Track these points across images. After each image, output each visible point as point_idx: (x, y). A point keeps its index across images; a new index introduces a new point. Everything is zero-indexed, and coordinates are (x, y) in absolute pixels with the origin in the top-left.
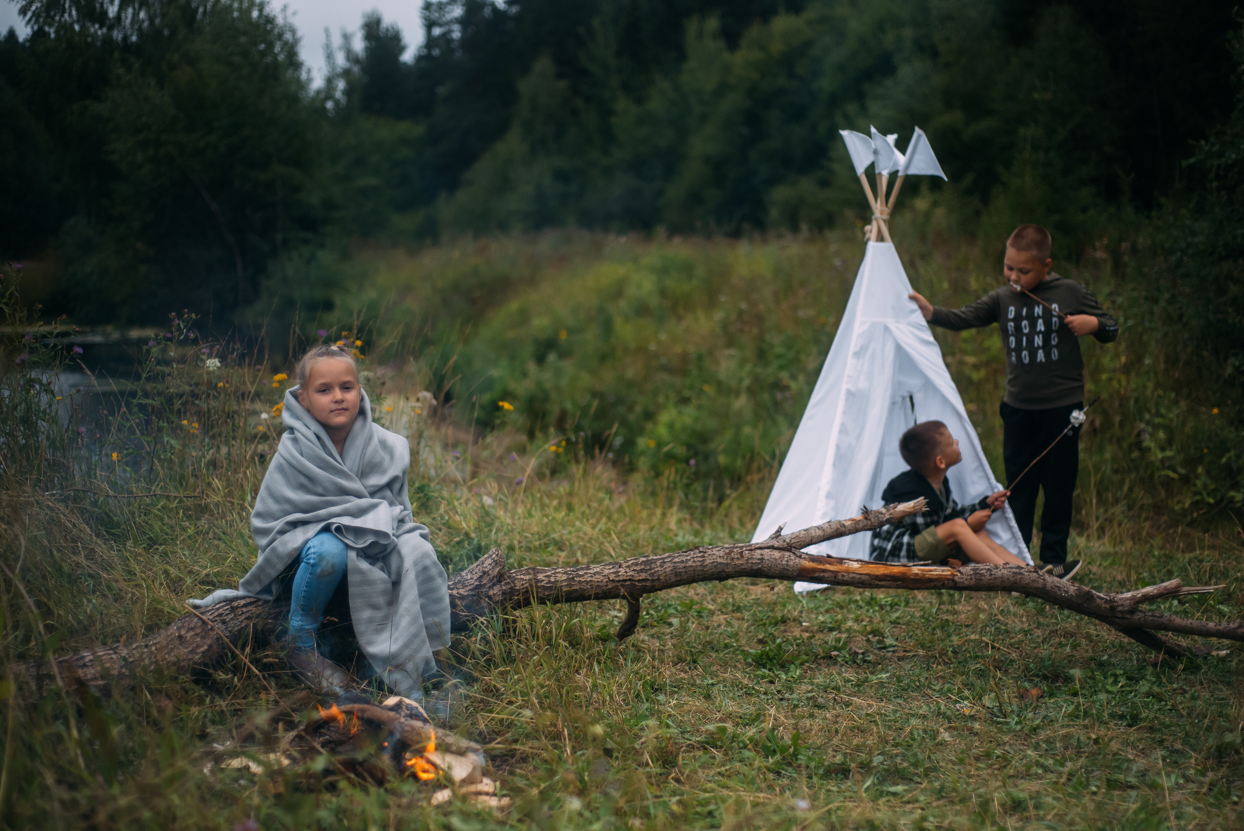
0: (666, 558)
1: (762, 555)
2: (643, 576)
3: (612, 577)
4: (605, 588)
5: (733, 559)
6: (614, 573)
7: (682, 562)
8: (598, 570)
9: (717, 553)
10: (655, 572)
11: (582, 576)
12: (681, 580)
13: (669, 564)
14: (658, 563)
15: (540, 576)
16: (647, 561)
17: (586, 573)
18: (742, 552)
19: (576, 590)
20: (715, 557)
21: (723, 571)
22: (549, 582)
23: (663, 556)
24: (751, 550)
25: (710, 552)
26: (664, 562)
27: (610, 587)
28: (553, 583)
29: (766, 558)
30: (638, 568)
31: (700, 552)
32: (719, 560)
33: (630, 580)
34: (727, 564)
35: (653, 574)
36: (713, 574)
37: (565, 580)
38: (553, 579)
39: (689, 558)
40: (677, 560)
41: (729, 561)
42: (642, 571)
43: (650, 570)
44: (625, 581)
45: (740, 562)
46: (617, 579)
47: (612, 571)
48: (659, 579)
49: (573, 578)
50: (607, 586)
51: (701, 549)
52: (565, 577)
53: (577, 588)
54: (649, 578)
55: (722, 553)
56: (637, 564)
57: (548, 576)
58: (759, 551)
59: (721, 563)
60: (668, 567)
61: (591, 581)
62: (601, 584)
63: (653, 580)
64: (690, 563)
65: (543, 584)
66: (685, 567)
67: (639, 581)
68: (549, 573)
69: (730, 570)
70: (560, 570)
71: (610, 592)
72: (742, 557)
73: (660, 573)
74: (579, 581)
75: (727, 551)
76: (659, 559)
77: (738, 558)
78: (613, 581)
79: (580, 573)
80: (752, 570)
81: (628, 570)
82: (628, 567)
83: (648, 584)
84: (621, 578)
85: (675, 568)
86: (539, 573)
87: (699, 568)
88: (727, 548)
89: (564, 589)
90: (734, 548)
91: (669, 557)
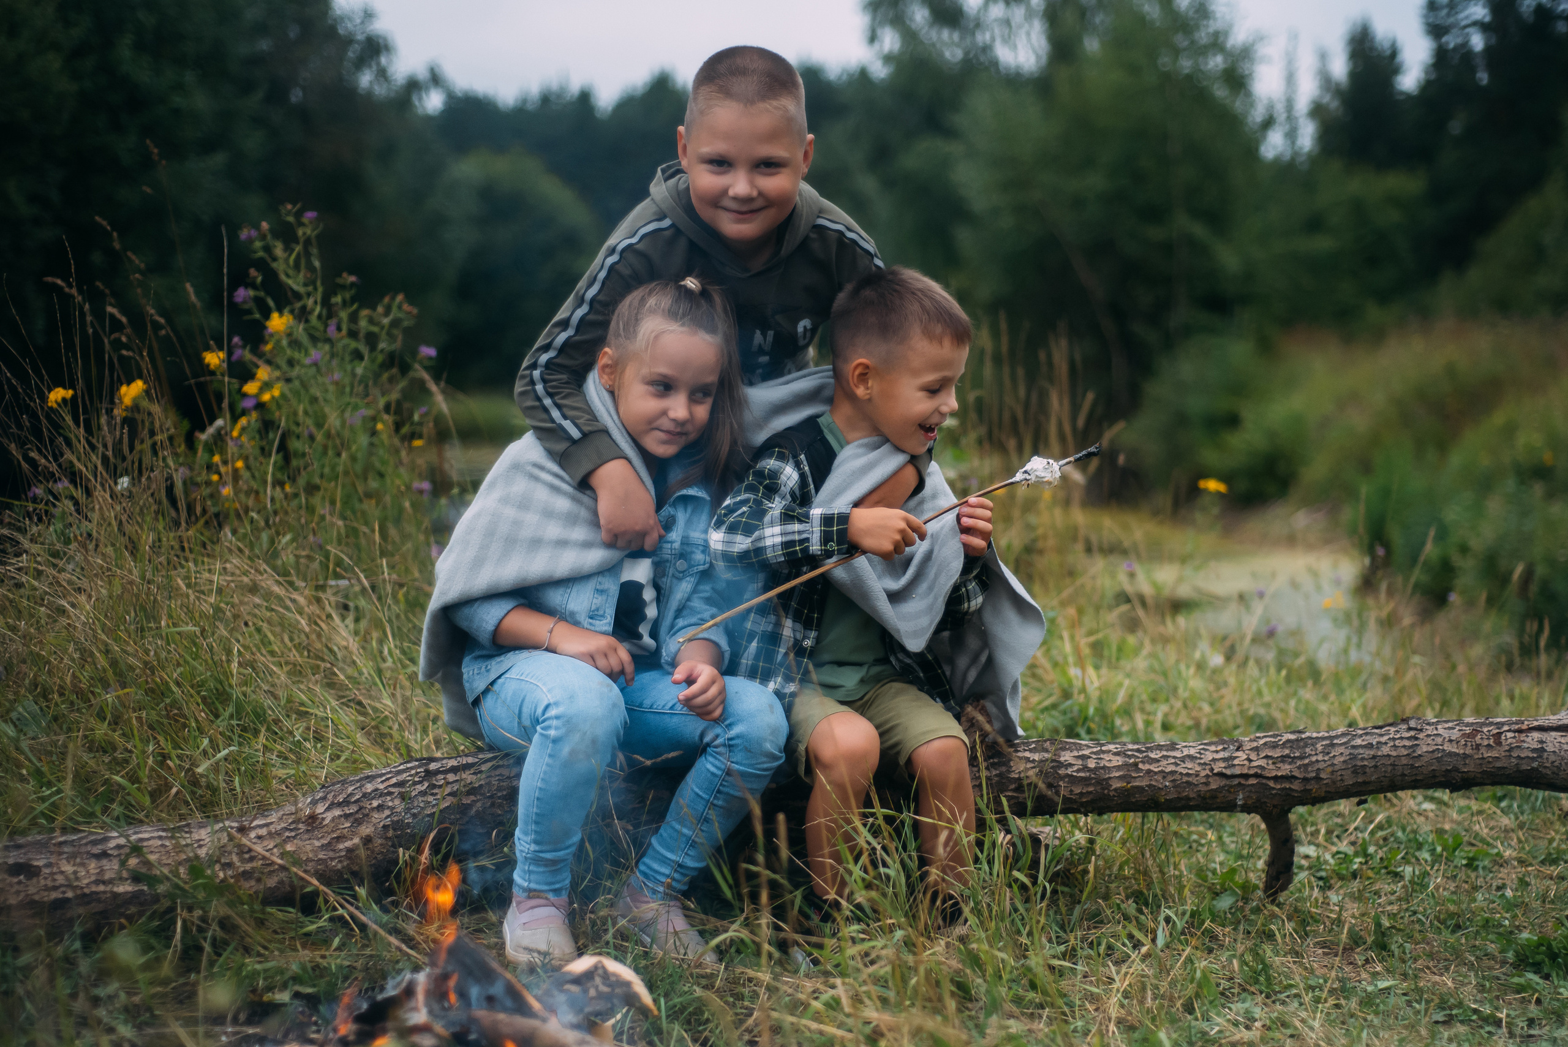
0: (1337, 737)
1: (1541, 742)
2: (1285, 769)
3: (1218, 767)
4: (1203, 788)
5: (1478, 747)
6: (1224, 760)
7: (1370, 746)
8: (1192, 752)
9: (1446, 734)
10: (1312, 763)
11: (1157, 761)
12: (1365, 783)
13: (1342, 749)
14: (1319, 747)
15: (1066, 757)
16: (1297, 740)
17: (1166, 757)
18: (1500, 734)
19: (1140, 789)
20: (1439, 740)
21: (1456, 769)
22: (1085, 768)
23: (1333, 733)
24: (1520, 731)
25: (1430, 730)
26: (1333, 745)
27: (1213, 786)
28: (1090, 770)
29: (1550, 748)
30: (1277, 753)
31: (1410, 729)
32: (1448, 747)
33: (1256, 775)
34: (1465, 756)
35: (1306, 766)
36: (1433, 774)
37: (1118, 768)
38: (1092, 764)
39: (1384, 739)
40: (1359, 742)
41: (1468, 751)
42: (1283, 759)
43: (1301, 758)
44: (1246, 776)
45: (1495, 754)
46: (1228, 772)
47: (1221, 755)
48: (1318, 778)
49: (1136, 765)
50: (1207, 784)
51: (1412, 724)
52: (1118, 761)
53: (1143, 783)
54: (1296, 773)
55: (1455, 734)
56: (1274, 746)
57: (1084, 758)
58: (1536, 735)
59: (1451, 754)
60: (1340, 755)
61: (1173, 773)
62: (1194, 780)
63: (1305, 780)
64: (1385, 750)
65: (1069, 771)
66: (1374, 757)
67: (1276, 778)
68: (1086, 752)
69: (1470, 768)
70: (1111, 747)
71: (1214, 797)
72: (1499, 743)
73: (1321, 765)
74: (1149, 771)
75: (1468, 730)
76: (1323, 738)
77: (1489, 745)
78: (1221, 775)
79: (1153, 755)
80: (1519, 771)
81: (1253, 756)
82: (1256, 749)
83: (1296, 786)
84: (1237, 771)
85: (1353, 757)
86: (1064, 749)
87: (1404, 761)
88: (1468, 724)
89: (1116, 785)
90: (1483, 724)
91: (1343, 735)
